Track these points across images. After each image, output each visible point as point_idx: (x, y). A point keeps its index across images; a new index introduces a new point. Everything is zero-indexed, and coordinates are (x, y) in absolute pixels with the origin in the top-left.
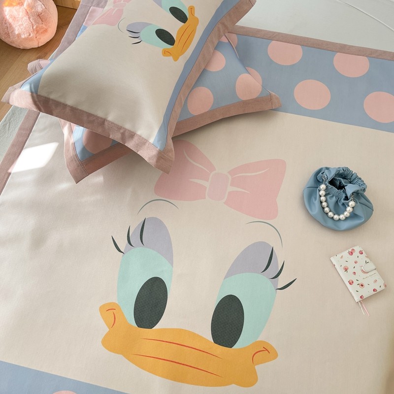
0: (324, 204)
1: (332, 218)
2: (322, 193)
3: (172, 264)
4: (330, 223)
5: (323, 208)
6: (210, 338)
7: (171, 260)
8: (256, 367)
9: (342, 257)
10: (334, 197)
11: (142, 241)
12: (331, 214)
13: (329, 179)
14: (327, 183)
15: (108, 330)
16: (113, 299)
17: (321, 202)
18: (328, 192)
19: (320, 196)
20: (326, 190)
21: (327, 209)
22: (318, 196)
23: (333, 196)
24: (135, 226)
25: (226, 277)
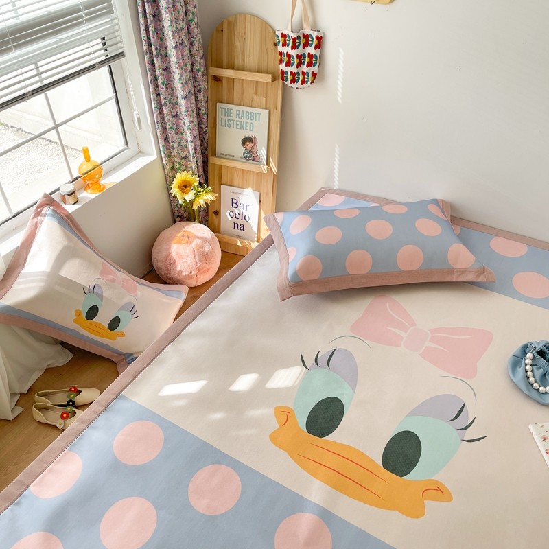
0: (530, 373)
1: (538, 390)
2: (528, 361)
3: (354, 391)
4: (534, 394)
5: (528, 378)
6: (381, 463)
7: (354, 386)
8: (427, 503)
9: (542, 426)
10: (542, 369)
11: (328, 365)
12: (536, 385)
13: (538, 349)
14: (534, 352)
15: (278, 427)
16: (290, 405)
17: (526, 372)
18: (535, 363)
19: (526, 365)
20: (533, 359)
21: (532, 380)
22: (523, 364)
23: (540, 368)
24: (325, 352)
25: (408, 415)
